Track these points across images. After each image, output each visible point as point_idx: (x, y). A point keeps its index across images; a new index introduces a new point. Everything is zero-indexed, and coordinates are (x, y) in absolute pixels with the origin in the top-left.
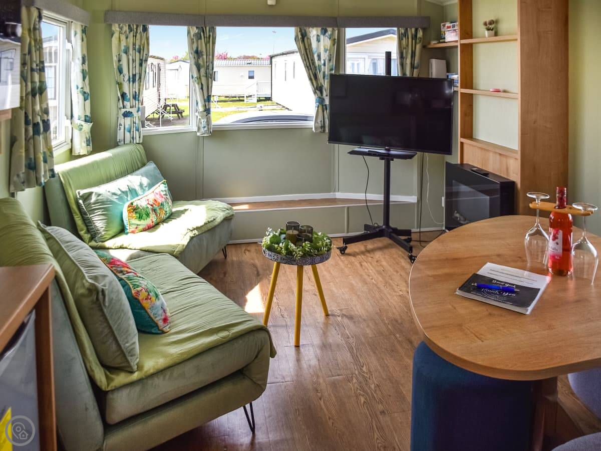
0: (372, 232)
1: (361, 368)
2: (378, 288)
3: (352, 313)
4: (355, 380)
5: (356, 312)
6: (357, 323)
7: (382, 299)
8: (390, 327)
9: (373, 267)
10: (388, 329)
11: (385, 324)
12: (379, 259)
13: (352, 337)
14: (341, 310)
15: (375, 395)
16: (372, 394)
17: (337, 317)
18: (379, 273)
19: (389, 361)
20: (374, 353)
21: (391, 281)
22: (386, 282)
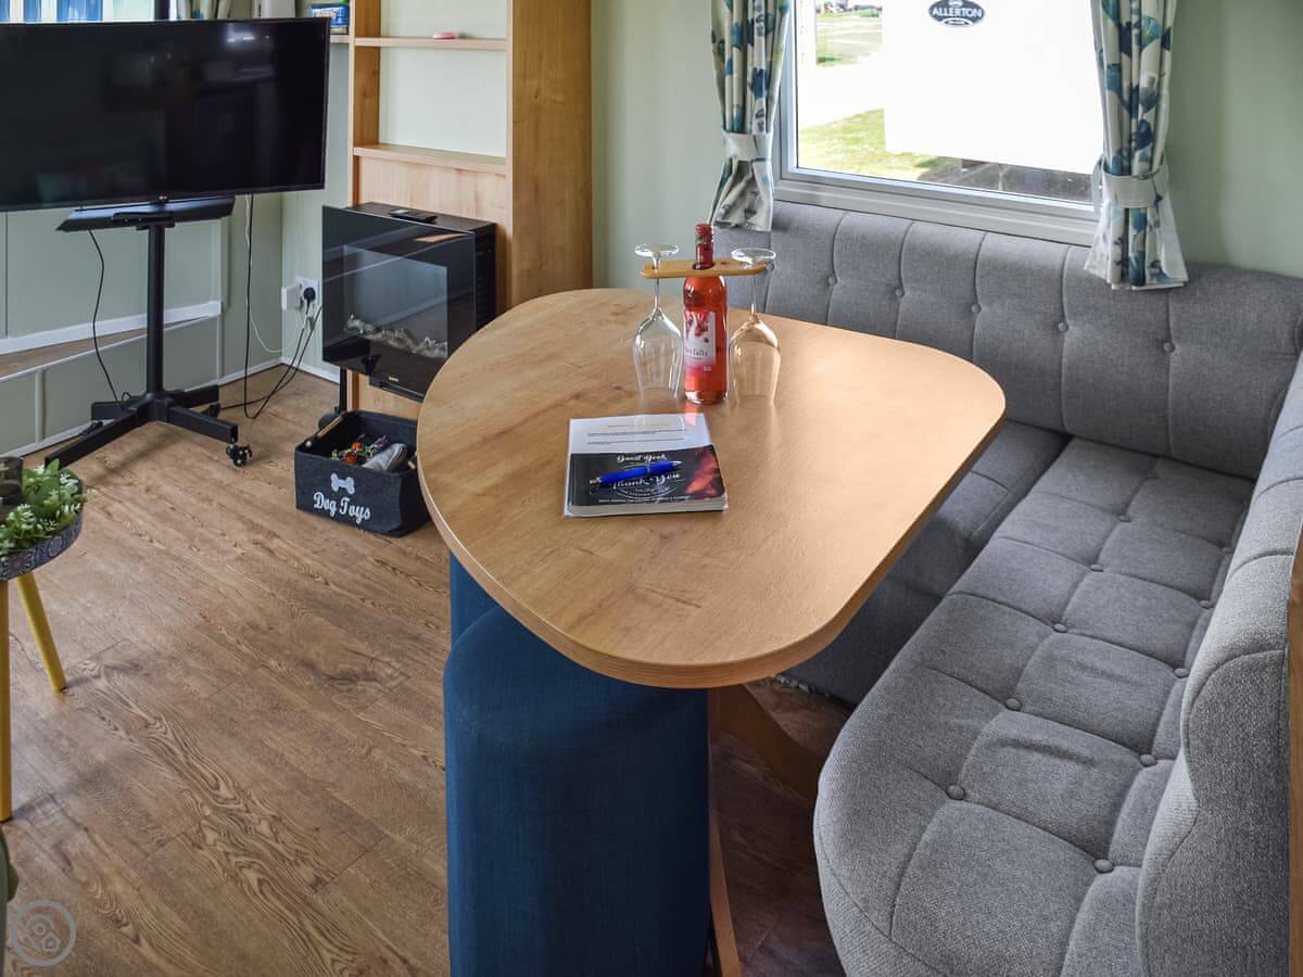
0: (120, 419)
1: (216, 792)
2: (177, 559)
3: (133, 653)
4: (211, 836)
5: (144, 647)
6: (154, 674)
7: (197, 584)
8: (244, 649)
9: (143, 508)
10: (243, 657)
11: (229, 646)
12: (150, 482)
13: (156, 718)
14: (97, 657)
15: (280, 847)
16: (271, 848)
17: (94, 681)
18: (163, 518)
19: (278, 739)
20: (233, 735)
21: (200, 530)
22: (191, 536)
